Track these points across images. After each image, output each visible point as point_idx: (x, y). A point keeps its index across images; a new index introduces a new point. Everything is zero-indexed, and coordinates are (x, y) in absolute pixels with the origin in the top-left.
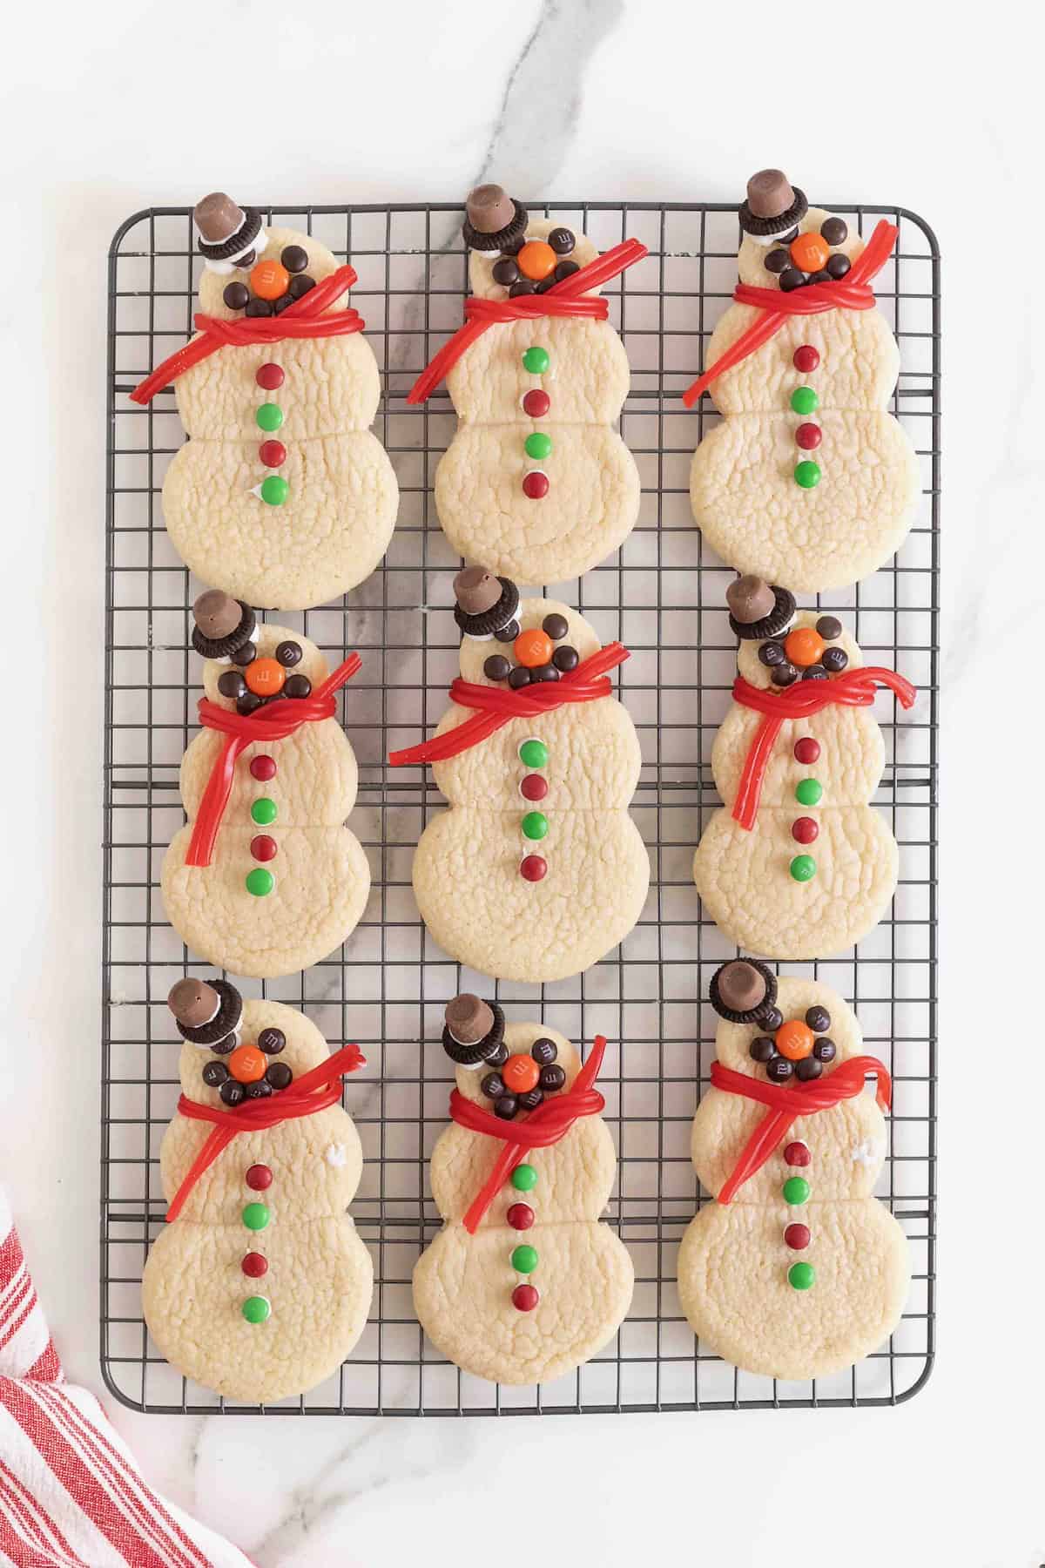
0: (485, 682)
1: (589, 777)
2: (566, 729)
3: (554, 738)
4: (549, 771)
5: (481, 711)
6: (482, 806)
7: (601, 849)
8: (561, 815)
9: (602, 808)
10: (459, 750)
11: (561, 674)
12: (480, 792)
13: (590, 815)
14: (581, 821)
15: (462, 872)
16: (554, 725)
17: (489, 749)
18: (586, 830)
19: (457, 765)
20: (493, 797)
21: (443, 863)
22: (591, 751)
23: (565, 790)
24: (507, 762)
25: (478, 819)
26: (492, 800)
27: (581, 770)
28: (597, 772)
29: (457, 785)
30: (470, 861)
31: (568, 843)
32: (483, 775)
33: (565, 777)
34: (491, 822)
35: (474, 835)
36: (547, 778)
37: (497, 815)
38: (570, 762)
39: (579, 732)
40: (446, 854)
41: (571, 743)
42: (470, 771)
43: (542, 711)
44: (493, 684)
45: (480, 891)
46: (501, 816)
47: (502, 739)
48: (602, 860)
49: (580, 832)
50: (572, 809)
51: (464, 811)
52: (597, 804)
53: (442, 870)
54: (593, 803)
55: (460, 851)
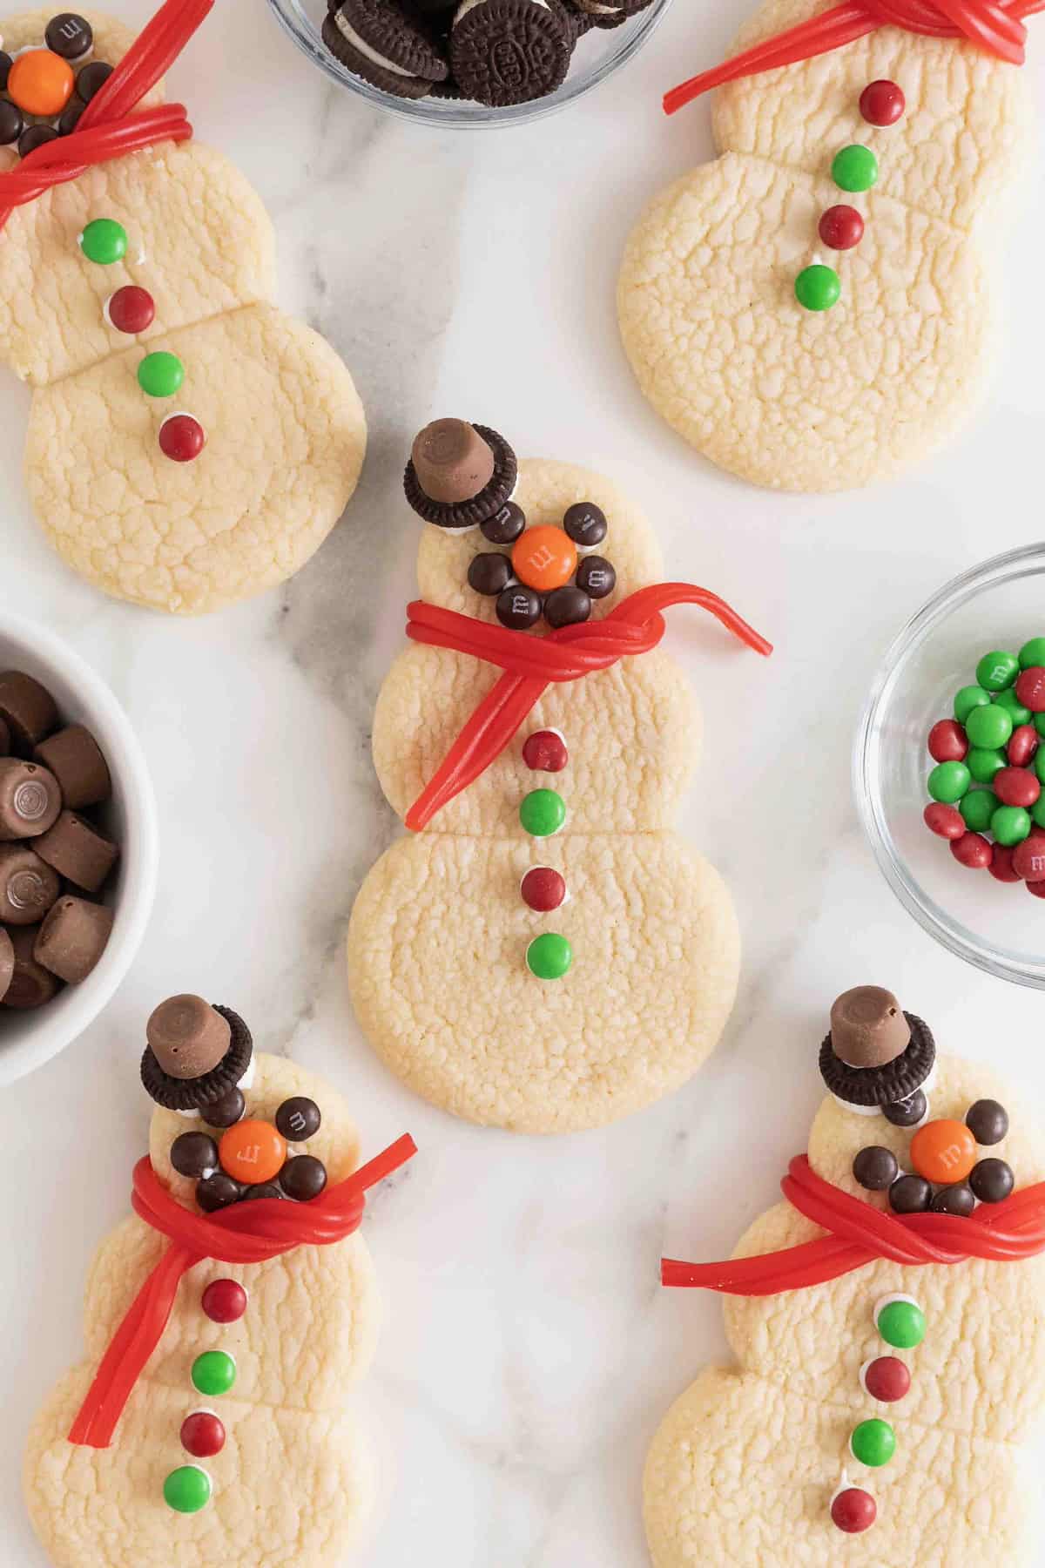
0: (848, 1185)
1: (980, 1381)
2: (963, 1292)
3: (939, 1303)
4: (916, 1356)
5: (828, 1232)
6: (794, 1384)
7: (971, 1503)
8: (919, 1432)
9: (988, 1434)
10: (775, 1289)
11: (977, 1202)
12: (795, 1360)
13: (965, 1440)
14: (948, 1449)
15: (733, 1484)
16: (944, 1283)
17: (828, 1298)
18: (954, 1465)
19: (768, 1313)
20: (815, 1375)
21: (706, 1461)
22: (993, 1338)
23: (935, 1391)
24: (851, 1324)
25: (782, 1409)
26: (811, 1380)
27: (970, 1365)
28: (995, 1376)
29: (761, 1341)
30: (750, 1472)
31: (919, 1478)
32: (809, 1336)
33: (941, 1371)
34: (801, 1415)
35: (767, 1429)
36: (910, 1367)
37: (813, 1406)
38: (954, 1351)
39: (984, 1305)
40: (717, 1446)
41: (965, 1317)
42: (789, 1322)
43: (929, 1258)
44: (860, 1193)
45: (756, 1520)
46: (819, 1408)
47: (853, 1286)
48: (968, 1520)
49: (944, 1468)
50: (938, 1425)
51: (762, 1386)
52: (983, 1427)
53: (702, 1472)
54: (975, 1424)
55: (739, 1449)
